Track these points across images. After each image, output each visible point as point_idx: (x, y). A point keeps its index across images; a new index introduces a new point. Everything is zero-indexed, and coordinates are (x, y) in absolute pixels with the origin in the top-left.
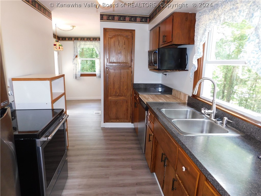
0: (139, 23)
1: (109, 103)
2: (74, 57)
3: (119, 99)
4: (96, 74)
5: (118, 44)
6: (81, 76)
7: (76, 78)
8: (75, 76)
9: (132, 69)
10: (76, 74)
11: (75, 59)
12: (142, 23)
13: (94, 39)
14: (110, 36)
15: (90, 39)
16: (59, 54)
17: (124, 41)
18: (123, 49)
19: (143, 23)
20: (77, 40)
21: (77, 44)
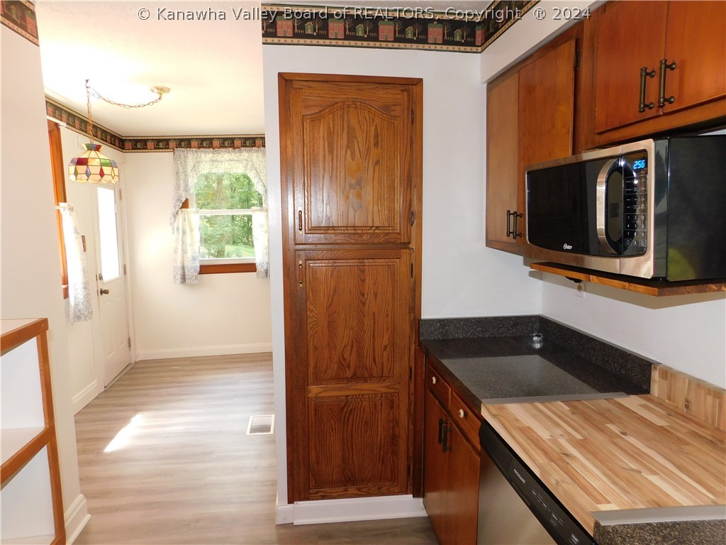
0: (439, 47)
1: (312, 412)
2: (175, 206)
3: (357, 393)
4: (254, 264)
5: (348, 147)
6: (201, 273)
7: (184, 279)
8: (180, 272)
9: (413, 255)
10: (183, 268)
11: (179, 212)
12: (451, 48)
13: (248, 143)
14: (307, 107)
15: (233, 143)
16: (121, 198)
17: (373, 129)
18: (371, 169)
19: (456, 48)
20: (187, 147)
21: (185, 162)
